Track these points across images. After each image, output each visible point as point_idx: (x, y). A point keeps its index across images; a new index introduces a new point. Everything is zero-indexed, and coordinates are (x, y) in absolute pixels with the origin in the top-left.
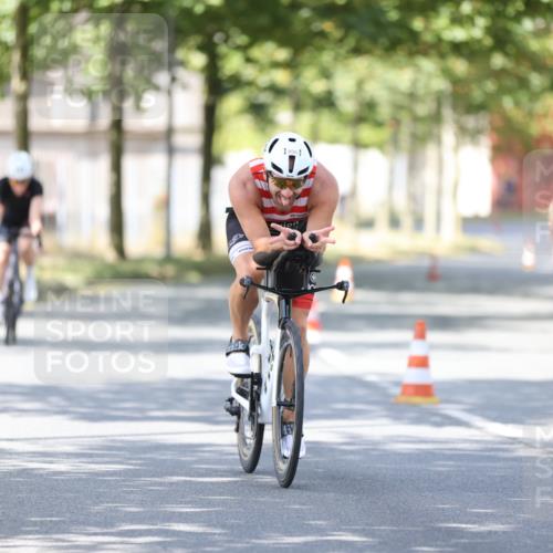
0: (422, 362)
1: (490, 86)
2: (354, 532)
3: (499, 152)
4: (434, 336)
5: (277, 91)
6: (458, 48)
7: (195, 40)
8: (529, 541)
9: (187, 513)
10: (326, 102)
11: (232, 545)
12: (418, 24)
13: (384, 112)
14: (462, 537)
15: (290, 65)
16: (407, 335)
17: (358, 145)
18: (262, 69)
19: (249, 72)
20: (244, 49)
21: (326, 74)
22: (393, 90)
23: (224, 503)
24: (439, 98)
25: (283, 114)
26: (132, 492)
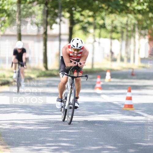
0: (130, 99)
1: (148, 22)
2: (112, 146)
3: (150, 40)
4: (133, 91)
5: (89, 23)
6: (139, 11)
7: (67, 9)
9: (65, 140)
10: (103, 26)
11: (78, 149)
13: (119, 29)
14: (141, 147)
15: (94, 16)
16: (126, 91)
17: (112, 38)
18: (85, 18)
19: (81, 18)
21: (103, 19)
22: (121, 23)
23: (75, 138)
24: (134, 25)
25: (91, 30)
26: (50, 135)
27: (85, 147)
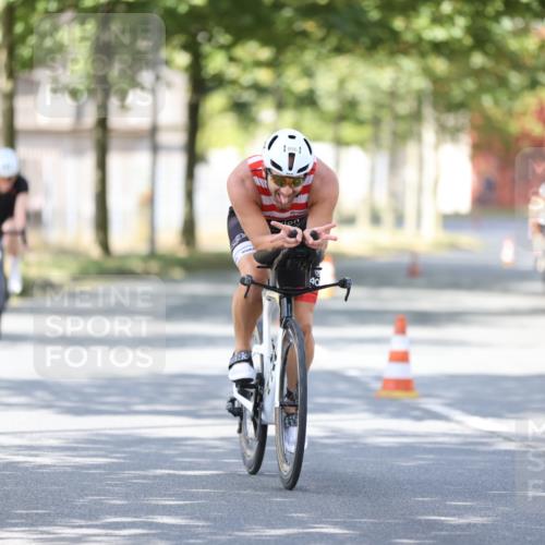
0: (401, 357)
1: (470, 85)
2: (335, 524)
3: (479, 149)
4: (414, 332)
5: (260, 90)
6: (438, 48)
7: (179, 39)
8: (507, 534)
9: (171, 506)
10: (308, 100)
11: (214, 537)
12: (398, 23)
13: (365, 110)
14: (441, 530)
15: (273, 64)
16: (387, 331)
17: (340, 143)
18: (246, 68)
19: (232, 71)
20: (227, 48)
21: (308, 73)
22: (374, 88)
23: (206, 496)
24: (420, 97)
25: (266, 113)
26: (116, 485)
27: (242, 531)
